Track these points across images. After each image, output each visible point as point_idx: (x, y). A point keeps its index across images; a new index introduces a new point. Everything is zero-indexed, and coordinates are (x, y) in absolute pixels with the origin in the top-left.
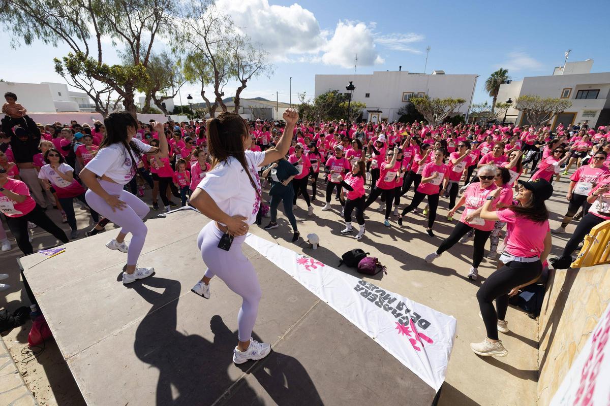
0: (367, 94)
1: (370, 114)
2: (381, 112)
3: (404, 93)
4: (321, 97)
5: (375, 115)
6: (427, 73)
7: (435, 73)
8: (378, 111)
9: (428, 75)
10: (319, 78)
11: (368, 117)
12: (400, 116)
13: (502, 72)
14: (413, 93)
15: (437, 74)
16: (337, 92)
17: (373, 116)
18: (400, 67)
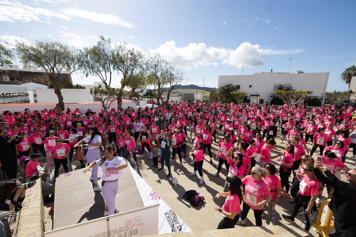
0: (250, 86)
1: (252, 97)
2: (259, 96)
3: (274, 85)
4: (221, 88)
5: (255, 97)
6: (291, 73)
7: (296, 73)
8: (257, 95)
9: (292, 74)
10: (221, 78)
11: (250, 99)
12: (272, 98)
13: (355, 67)
14: (281, 85)
15: (298, 73)
16: (231, 85)
17: (254, 98)
18: (272, 70)
